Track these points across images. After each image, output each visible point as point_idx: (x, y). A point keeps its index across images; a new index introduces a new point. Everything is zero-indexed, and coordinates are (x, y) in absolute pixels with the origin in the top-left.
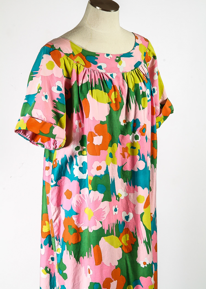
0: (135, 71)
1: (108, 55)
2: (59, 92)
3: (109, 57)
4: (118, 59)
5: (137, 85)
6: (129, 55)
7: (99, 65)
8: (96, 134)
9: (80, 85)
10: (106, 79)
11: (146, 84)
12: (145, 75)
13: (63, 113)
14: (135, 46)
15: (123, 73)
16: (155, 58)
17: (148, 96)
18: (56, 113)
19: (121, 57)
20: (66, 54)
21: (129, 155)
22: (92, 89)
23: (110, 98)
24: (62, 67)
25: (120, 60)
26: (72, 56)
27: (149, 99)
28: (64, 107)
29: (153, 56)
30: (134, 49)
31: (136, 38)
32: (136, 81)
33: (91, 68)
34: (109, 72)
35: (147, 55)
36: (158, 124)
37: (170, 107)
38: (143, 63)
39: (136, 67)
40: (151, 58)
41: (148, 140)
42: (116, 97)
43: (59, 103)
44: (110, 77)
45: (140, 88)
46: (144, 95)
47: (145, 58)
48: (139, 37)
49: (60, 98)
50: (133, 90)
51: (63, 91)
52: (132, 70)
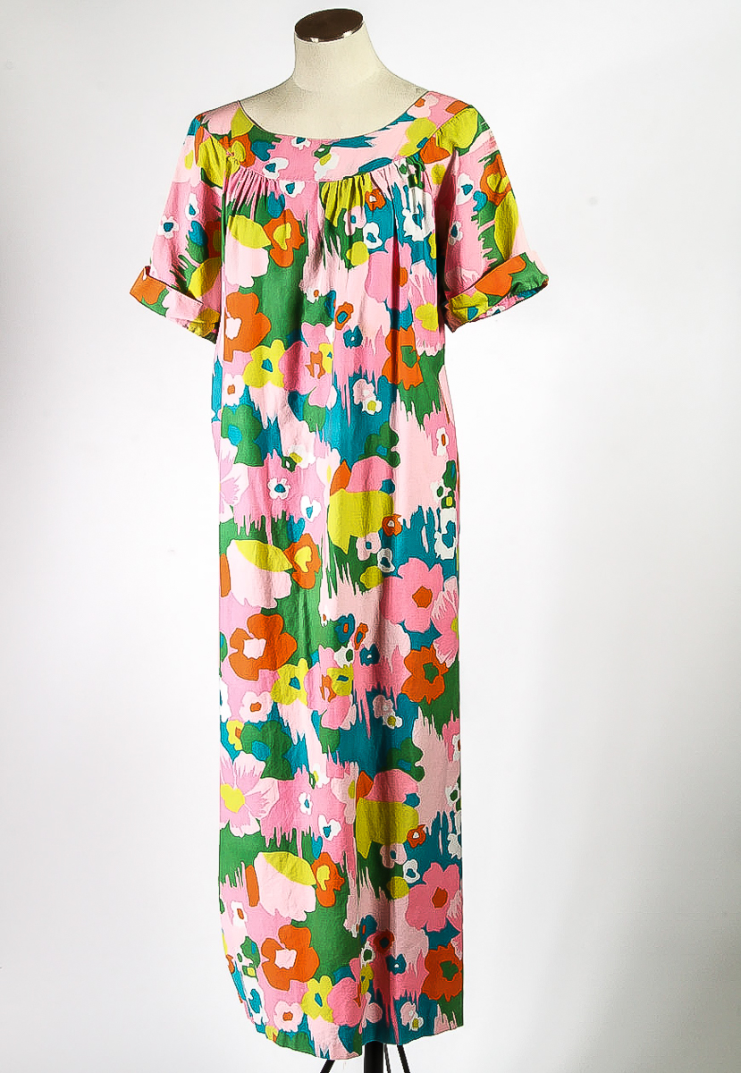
0: (354, 180)
1: (300, 140)
2: (191, 218)
3: (300, 145)
4: (323, 150)
5: (343, 211)
6: (360, 142)
7: (271, 161)
8: (229, 315)
9: (227, 205)
10: (273, 193)
11: (372, 211)
12: (385, 191)
13: (196, 264)
14: (395, 122)
15: (322, 184)
16: (462, 152)
17: (373, 240)
18: (188, 262)
19: (332, 146)
20: (215, 135)
21: (322, 372)
22: (233, 215)
23: (270, 236)
24: (201, 165)
25: (326, 152)
26: (226, 140)
27: (374, 246)
28: (198, 252)
29: (455, 148)
30: (385, 128)
31: (420, 103)
32: (344, 202)
33: (251, 169)
34: (287, 179)
35: (433, 144)
36: (464, 312)
37: (513, 275)
38: (397, 163)
39: (364, 170)
40: (451, 153)
41: (363, 342)
42: (288, 236)
43: (190, 239)
44: (284, 190)
45: (352, 219)
46: (358, 236)
47: (419, 153)
48: (430, 102)
49: (191, 230)
50: (335, 224)
51: (198, 217)
52: (346, 178)
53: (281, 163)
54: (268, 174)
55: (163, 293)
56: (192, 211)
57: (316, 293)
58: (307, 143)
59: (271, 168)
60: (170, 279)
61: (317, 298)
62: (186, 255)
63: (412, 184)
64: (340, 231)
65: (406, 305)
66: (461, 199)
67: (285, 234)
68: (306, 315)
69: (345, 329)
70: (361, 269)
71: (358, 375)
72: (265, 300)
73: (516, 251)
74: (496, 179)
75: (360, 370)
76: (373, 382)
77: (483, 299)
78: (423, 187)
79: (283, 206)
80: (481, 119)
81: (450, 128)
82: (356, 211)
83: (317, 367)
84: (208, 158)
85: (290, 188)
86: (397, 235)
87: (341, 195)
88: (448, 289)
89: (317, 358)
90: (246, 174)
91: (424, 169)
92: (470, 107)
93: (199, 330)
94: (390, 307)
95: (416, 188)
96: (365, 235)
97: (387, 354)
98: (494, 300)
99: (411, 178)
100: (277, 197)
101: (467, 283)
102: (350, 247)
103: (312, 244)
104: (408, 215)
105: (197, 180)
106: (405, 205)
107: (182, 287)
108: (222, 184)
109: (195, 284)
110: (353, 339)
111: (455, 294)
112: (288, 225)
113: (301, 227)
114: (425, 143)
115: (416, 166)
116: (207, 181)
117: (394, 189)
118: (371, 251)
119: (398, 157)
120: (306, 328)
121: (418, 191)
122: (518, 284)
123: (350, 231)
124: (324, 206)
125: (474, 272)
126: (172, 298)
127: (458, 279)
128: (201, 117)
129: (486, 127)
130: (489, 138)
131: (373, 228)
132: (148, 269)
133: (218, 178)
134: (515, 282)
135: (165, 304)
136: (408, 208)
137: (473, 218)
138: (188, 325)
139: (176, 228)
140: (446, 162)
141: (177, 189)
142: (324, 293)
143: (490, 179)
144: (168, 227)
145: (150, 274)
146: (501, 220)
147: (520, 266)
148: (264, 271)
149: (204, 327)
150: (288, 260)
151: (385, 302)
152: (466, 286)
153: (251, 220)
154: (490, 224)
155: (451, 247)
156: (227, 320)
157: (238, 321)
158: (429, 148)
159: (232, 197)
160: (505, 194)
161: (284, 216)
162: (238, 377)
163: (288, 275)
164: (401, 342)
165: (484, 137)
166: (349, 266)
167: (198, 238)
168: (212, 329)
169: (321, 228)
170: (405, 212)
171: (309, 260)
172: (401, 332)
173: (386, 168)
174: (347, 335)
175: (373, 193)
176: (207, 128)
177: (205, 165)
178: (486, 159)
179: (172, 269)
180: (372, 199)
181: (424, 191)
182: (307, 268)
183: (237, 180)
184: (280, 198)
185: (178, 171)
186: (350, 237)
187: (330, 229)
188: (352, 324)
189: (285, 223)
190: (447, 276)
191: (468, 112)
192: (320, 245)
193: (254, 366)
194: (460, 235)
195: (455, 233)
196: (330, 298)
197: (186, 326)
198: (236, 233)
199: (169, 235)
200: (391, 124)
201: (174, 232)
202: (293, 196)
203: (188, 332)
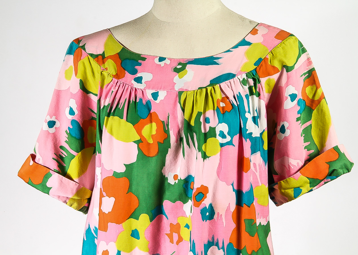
0: (207, 90)
1: (161, 59)
2: (70, 117)
3: (162, 63)
4: (181, 67)
5: (199, 114)
6: (210, 61)
7: (139, 75)
8: (104, 194)
9: (102, 107)
10: (141, 100)
11: (222, 114)
12: (232, 98)
13: (74, 153)
14: (236, 47)
15: (180, 93)
16: (288, 69)
17: (223, 136)
18: (67, 151)
19: (187, 64)
20: (92, 55)
21: (180, 239)
22: (109, 116)
23: (139, 132)
24: (80, 77)
25: (183, 68)
26: (101, 58)
27: (224, 141)
28: (76, 144)
29: (284, 66)
30: (229, 51)
31: (254, 32)
32: (200, 107)
33: (121, 81)
34: (153, 88)
35: (266, 63)
36: (291, 192)
37: (330, 163)
38: (239, 77)
39: (214, 82)
40: (280, 70)
41: (215, 217)
42: (154, 133)
43: (70, 134)
44: (150, 97)
45: (207, 120)
46: (212, 133)
47: (256, 69)
48: (262, 31)
49: (71, 127)
50: (192, 123)
51: (77, 116)
52: (201, 88)
53: (147, 76)
54: (136, 85)
55: (47, 176)
56: (72, 112)
57: (176, 177)
58: (167, 62)
59: (139, 80)
60: (53, 165)
61: (177, 181)
62: (66, 146)
63: (252, 93)
64: (196, 129)
65: (249, 187)
66: (288, 105)
67: (151, 131)
68: (167, 194)
69: (202, 206)
70: (214, 160)
71: (212, 243)
72: (134, 183)
73: (330, 144)
74: (312, 89)
75: (213, 238)
76: (223, 248)
77: (306, 182)
78: (259, 95)
79: (149, 110)
80: (301, 45)
81: (279, 51)
82: (210, 114)
83: (175, 236)
84: (85, 72)
85: (155, 96)
86: (241, 132)
87: (196, 101)
88: (276, 174)
89: (176, 228)
90: (118, 84)
91: (259, 82)
92: (292, 35)
93: (75, 205)
94: (235, 188)
95: (255, 96)
96: (218, 133)
97: (233, 226)
98: (315, 182)
99: (250, 88)
100: (144, 102)
101: (294, 169)
102: (205, 142)
103: (173, 139)
104: (249, 116)
105: (76, 89)
106: (247, 109)
107: (63, 171)
108: (97, 92)
109: (73, 168)
110: (208, 214)
111: (282, 177)
112: (154, 124)
113: (164, 126)
114: (260, 62)
115: (254, 80)
116: (84, 89)
117: (238, 97)
118: (222, 145)
119: (240, 73)
120: (167, 205)
121: (256, 98)
122: (334, 170)
123: (205, 129)
124: (183, 110)
125: (298, 161)
126: (55, 180)
127: (285, 166)
128: (78, 41)
129: (304, 51)
130: (306, 58)
131: (223, 127)
132: (33, 157)
133: (94, 87)
134: (332, 169)
135: (48, 184)
136: (249, 112)
137: (298, 119)
138: (67, 201)
139: (58, 124)
140: (275, 77)
141: (58, 95)
142: (182, 176)
143: (308, 89)
144: (51, 124)
145: (36, 160)
146: (317, 121)
147: (335, 156)
148: (133, 159)
149: (79, 202)
150: (154, 151)
151: (232, 185)
152: (293, 171)
153: (124, 121)
154: (308, 124)
155: (280, 141)
156: (103, 199)
157: (112, 200)
158: (264, 65)
159: (106, 102)
160: (319, 101)
161: (151, 117)
162: (112, 244)
163: (153, 164)
164: (245, 215)
165: (304, 57)
166: (205, 156)
167: (76, 133)
168: (85, 203)
169: (180, 126)
170: (247, 115)
171: (171, 151)
172: (245, 209)
173: (232, 80)
174: (203, 212)
175: (223, 100)
176: (84, 49)
177: (84, 78)
178: (305, 74)
179: (55, 157)
180: (222, 105)
181: (260, 98)
182: (169, 157)
183: (111, 89)
184: (147, 103)
185: (59, 82)
186: (205, 134)
187: (189, 128)
188: (207, 202)
189: (151, 122)
190: (276, 163)
191: (291, 40)
192: (180, 140)
193: (125, 235)
194: (288, 133)
195: (283, 130)
196: (188, 182)
197: (65, 202)
198: (111, 130)
199: (52, 130)
200: (232, 48)
201: (56, 128)
202: (158, 101)
203: (66, 207)
